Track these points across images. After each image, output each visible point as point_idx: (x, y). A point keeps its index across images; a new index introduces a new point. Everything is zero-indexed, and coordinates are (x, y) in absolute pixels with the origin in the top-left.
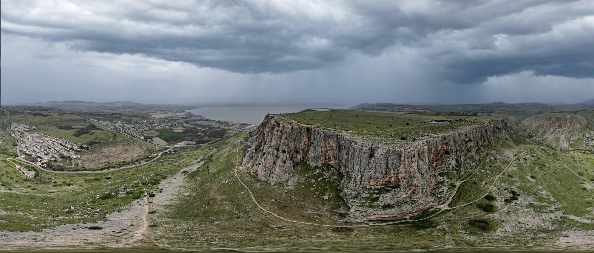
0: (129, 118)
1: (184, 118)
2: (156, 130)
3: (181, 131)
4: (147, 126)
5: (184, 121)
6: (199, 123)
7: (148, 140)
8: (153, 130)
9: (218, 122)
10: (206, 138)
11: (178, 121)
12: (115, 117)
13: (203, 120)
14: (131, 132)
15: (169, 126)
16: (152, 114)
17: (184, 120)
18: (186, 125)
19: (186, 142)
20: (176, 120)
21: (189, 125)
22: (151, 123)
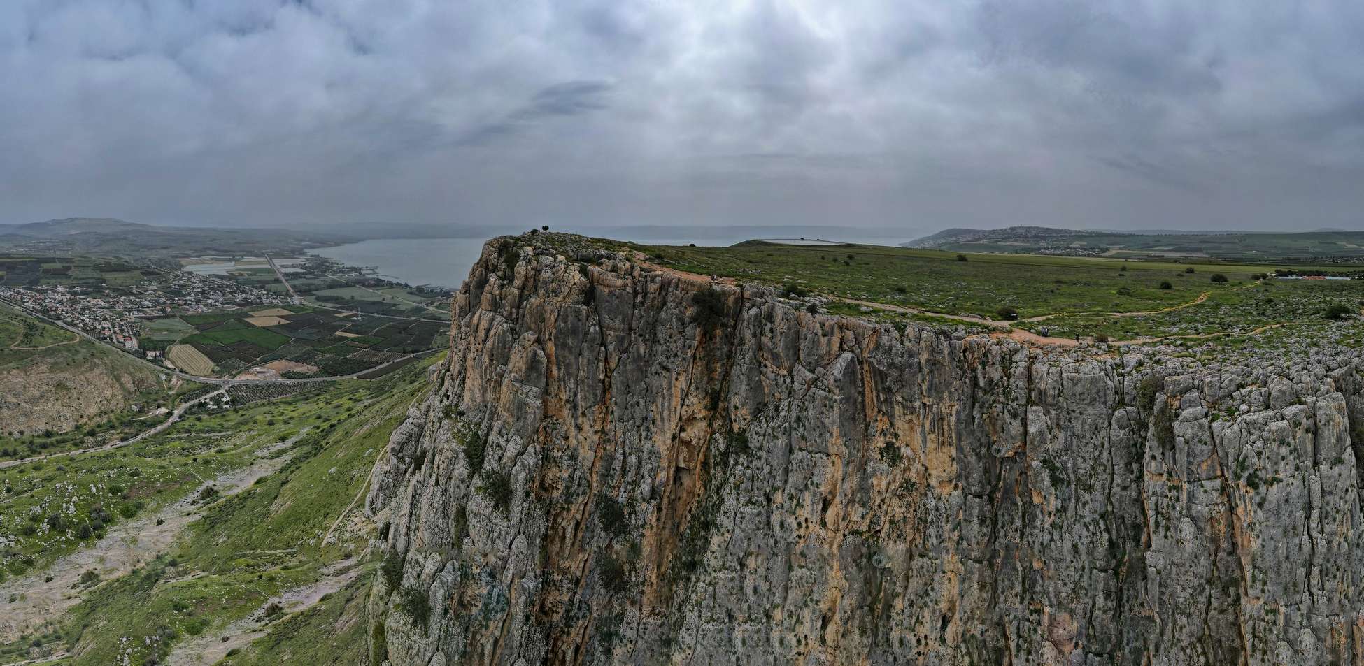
0: (97, 274)
1: (296, 276)
2: (186, 319)
3: (274, 322)
4: (156, 304)
5: (294, 287)
6: (345, 293)
7: (150, 354)
8: (177, 319)
9: (420, 291)
10: (363, 353)
11: (274, 287)
12: (46, 271)
13: (364, 283)
14: (96, 324)
15: (237, 304)
16: (184, 261)
17: (293, 282)
18: (297, 300)
19: (283, 364)
20: (267, 282)
21: (310, 303)
22: (172, 293)
